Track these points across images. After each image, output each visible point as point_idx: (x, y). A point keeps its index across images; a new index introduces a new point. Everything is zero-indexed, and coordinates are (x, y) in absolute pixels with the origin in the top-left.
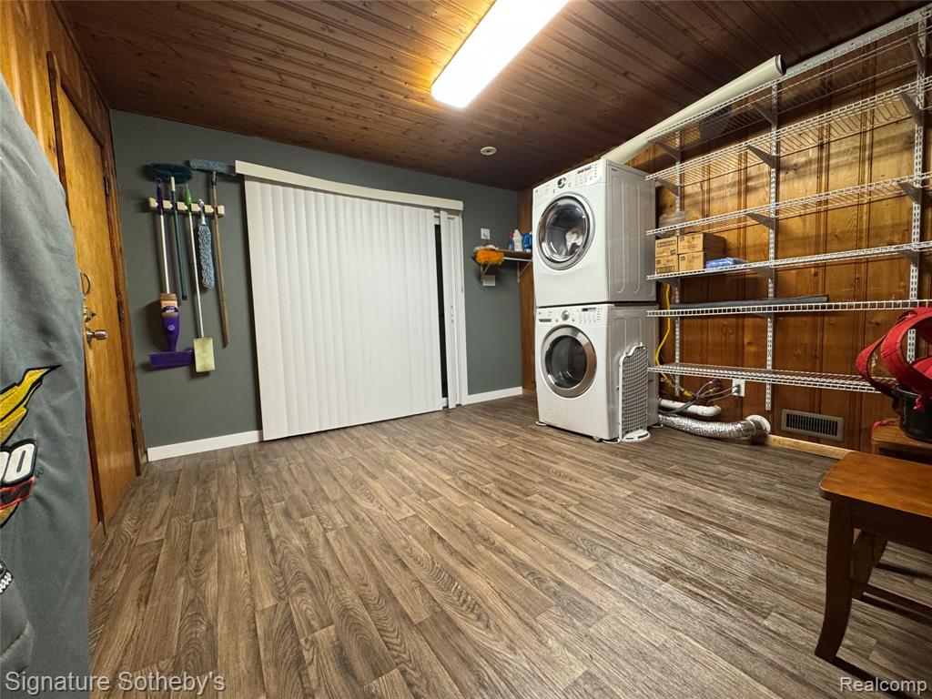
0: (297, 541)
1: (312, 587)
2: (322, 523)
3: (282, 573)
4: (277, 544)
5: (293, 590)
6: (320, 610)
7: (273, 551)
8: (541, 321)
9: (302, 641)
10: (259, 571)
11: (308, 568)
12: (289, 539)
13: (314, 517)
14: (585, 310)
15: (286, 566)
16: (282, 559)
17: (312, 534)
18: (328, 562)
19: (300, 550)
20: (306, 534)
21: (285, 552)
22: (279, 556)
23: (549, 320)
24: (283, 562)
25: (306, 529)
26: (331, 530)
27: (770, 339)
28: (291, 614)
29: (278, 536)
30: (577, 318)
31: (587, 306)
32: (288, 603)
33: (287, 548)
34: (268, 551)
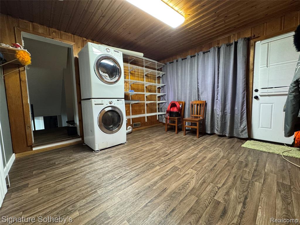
0: (234, 194)
1: (242, 178)
2: (217, 192)
3: (248, 187)
4: (242, 199)
5: (248, 181)
6: (244, 173)
7: (246, 198)
8: (95, 104)
9: (253, 172)
10: (256, 195)
11: (238, 182)
12: (236, 198)
13: (215, 198)
14: (118, 100)
15: (245, 188)
16: (245, 192)
17: (225, 191)
18: (231, 179)
19: (235, 189)
20: (228, 193)
21: (241, 193)
22: (245, 193)
23: (102, 104)
24: (245, 190)
25: (225, 195)
26: (217, 187)
27: (131, 109)
28: (252, 177)
29: (239, 203)
30: (115, 103)
31: (118, 99)
32: (251, 179)
33: (239, 194)
34: (248, 199)
